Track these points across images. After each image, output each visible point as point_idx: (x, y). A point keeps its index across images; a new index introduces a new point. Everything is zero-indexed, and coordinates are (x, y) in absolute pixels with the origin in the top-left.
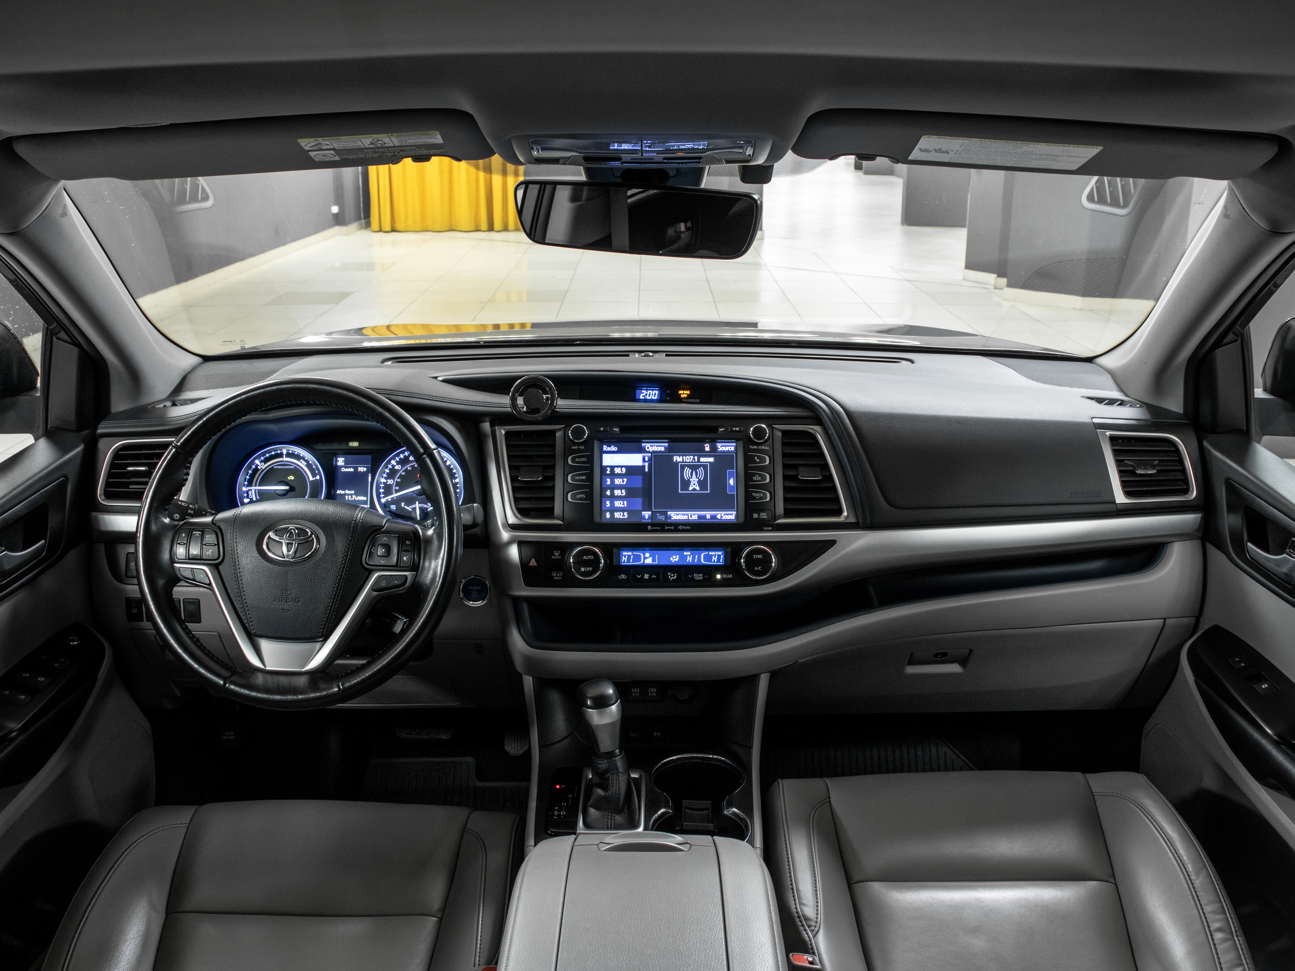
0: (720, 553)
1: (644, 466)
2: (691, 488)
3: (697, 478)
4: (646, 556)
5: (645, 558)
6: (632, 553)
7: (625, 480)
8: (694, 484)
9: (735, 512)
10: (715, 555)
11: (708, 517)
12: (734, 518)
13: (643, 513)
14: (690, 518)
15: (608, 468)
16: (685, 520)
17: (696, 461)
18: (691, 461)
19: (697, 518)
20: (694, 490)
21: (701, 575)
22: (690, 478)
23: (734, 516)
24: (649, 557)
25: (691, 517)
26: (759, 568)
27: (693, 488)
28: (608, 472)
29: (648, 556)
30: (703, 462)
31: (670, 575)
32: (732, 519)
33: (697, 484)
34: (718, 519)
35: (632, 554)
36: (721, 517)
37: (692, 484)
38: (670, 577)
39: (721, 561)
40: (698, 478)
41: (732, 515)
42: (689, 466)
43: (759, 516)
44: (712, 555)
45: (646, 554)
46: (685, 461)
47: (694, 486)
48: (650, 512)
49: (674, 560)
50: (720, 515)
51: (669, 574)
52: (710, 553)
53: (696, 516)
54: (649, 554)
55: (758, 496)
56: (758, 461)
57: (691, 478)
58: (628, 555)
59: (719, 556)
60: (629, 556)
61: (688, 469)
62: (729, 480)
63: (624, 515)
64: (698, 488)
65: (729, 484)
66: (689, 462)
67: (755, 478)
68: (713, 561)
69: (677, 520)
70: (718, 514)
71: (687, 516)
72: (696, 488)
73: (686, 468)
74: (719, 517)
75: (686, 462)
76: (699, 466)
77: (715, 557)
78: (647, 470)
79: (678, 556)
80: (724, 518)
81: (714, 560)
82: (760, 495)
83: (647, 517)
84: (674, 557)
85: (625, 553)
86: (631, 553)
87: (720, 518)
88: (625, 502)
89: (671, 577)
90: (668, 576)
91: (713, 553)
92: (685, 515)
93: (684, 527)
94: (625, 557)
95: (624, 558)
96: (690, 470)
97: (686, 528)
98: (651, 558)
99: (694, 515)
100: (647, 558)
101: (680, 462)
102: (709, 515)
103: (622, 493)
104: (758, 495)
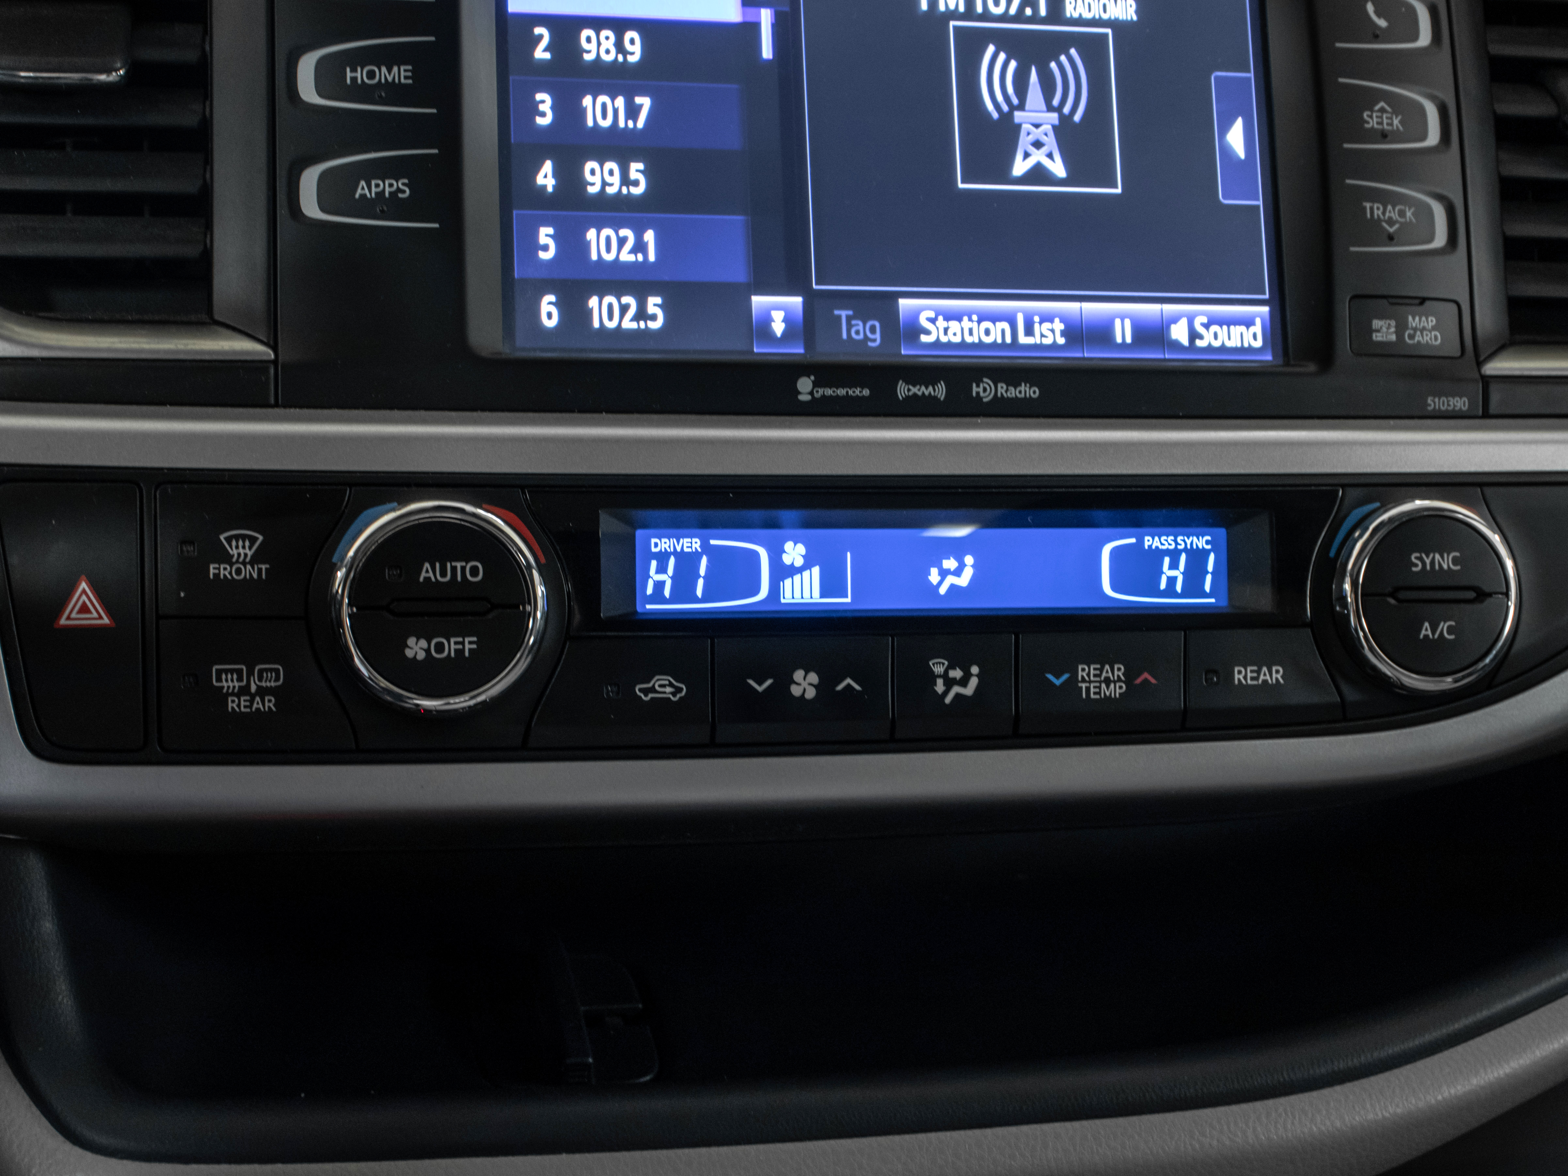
0: (1201, 542)
1: (751, 29)
2: (1020, 167)
3: (1050, 108)
4: (787, 559)
5: (781, 571)
6: (705, 545)
7: (645, 102)
8: (1038, 145)
9: (1265, 309)
10: (1174, 555)
11: (1123, 332)
12: (1258, 344)
13: (758, 301)
14: (1023, 339)
15: (538, 31)
16: (994, 345)
17: (1043, 12)
18: (1013, 11)
19: (1061, 341)
20: (1038, 174)
21: (1119, 671)
22: (1012, 108)
23: (1257, 328)
24: (807, 566)
25: (1029, 332)
26: (1444, 626)
27: (1030, 163)
28: (541, 53)
29: (799, 562)
30: (1080, 21)
31: (945, 676)
32: (1250, 350)
33: (1051, 142)
34: (1176, 345)
35: (706, 548)
36: (1194, 335)
37: (1024, 142)
38: (940, 687)
39: (1207, 588)
40: (1059, 109)
41: (1248, 323)
42: (1006, 41)
43: (1400, 332)
44: (1160, 554)
45: (789, 546)
46: (979, 9)
47: (1038, 156)
48: (797, 301)
49: (950, 580)
50: (1183, 323)
51: (939, 670)
52: (1148, 541)
53: (1059, 326)
54: (801, 549)
55: (1391, 222)
56: (1382, 23)
57: (1021, 107)
58: (681, 556)
59: (1197, 558)
60: (687, 562)
61: (1002, 56)
62: (1225, 127)
63: (642, 315)
64: (1058, 168)
65: (1227, 151)
66: (1004, 18)
67: (1372, 121)
68: (1163, 586)
69: (949, 345)
70: (1175, 320)
71: (1005, 326)
72: (1047, 162)
73: (991, 49)
74: (1179, 333)
75: (986, 16)
76: (1061, 43)
77: (1174, 566)
78: (767, 52)
79: (969, 560)
80: (1207, 339)
81: (1172, 581)
82: (1402, 214)
83: (778, 327)
84: (950, 564)
85: (662, 544)
86: (696, 544)
87: (1185, 342)
88: (649, 236)
89: (950, 683)
90: (933, 677)
91: (1164, 542)
92: (994, 318)
93: (1002, 388)
94: (662, 569)
95: (655, 576)
96: (1013, 64)
97: (1012, 393)
98: (816, 570)
99: (1047, 318)
100: (792, 571)
101: (953, 15)
102: (1128, 322)
103: (626, 180)
104: (1395, 216)
